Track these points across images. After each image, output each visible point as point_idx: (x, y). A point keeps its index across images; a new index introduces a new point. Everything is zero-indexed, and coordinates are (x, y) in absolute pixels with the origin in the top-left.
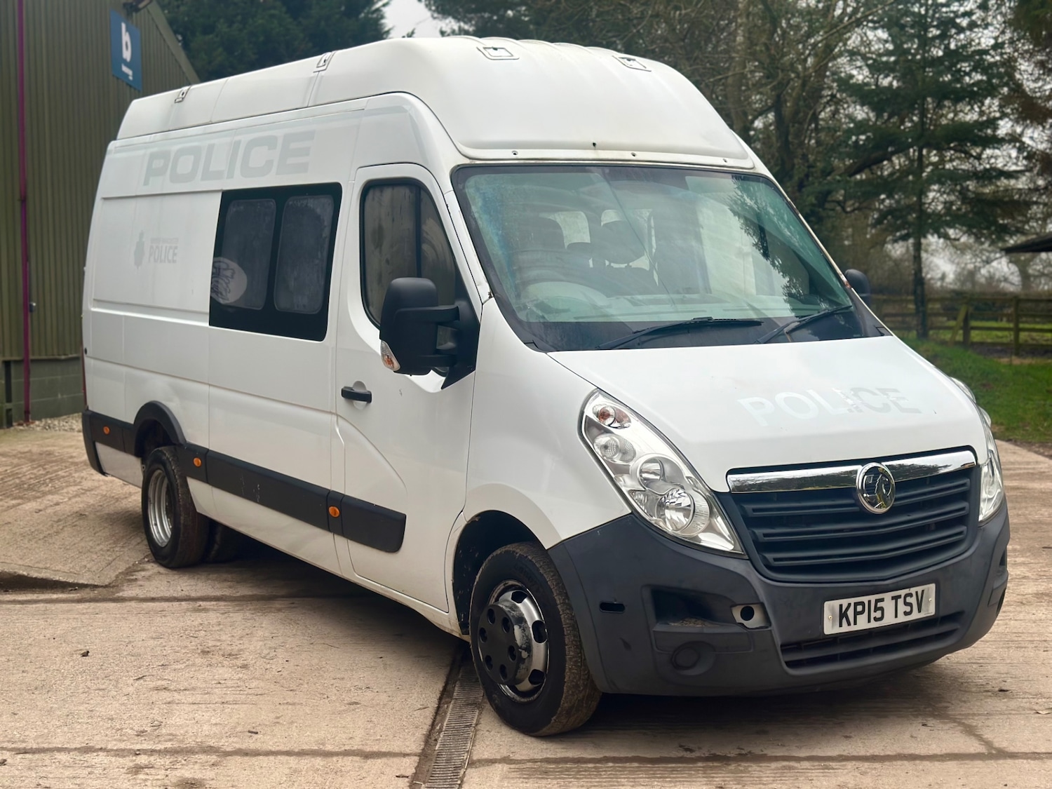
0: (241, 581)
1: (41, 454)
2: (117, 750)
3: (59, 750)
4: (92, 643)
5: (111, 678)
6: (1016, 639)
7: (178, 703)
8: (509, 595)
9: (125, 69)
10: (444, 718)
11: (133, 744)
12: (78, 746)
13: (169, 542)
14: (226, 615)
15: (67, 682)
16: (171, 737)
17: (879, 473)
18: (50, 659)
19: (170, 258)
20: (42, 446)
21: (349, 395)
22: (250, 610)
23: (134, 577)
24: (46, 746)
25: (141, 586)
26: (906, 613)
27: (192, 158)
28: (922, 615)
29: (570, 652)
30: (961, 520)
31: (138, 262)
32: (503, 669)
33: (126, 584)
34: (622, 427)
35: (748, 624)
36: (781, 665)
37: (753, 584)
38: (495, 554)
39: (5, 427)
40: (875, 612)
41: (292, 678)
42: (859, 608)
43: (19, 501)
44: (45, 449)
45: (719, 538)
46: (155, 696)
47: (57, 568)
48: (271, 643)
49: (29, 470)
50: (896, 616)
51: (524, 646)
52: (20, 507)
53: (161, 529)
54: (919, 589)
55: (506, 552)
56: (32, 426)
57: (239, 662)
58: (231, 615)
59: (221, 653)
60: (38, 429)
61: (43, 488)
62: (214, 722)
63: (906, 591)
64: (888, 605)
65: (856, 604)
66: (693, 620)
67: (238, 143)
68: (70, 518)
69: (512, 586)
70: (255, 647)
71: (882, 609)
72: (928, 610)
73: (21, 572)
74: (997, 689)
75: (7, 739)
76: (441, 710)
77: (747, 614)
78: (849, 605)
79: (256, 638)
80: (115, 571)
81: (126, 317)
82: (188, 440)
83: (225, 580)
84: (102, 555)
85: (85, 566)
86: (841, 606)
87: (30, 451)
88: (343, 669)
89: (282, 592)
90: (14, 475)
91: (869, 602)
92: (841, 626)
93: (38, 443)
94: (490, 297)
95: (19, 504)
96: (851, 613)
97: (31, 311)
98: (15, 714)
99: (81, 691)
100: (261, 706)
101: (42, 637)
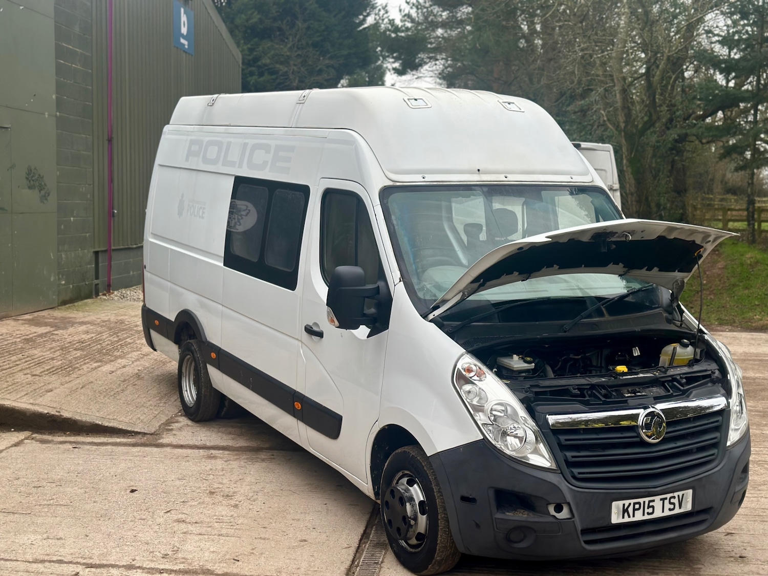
0: (240, 435)
1: (116, 323)
2: (149, 569)
3: (113, 566)
4: (140, 481)
5: (149, 510)
6: (761, 514)
7: (191, 534)
8: (405, 480)
9: (183, 41)
10: (362, 554)
11: (159, 564)
12: (125, 564)
13: (195, 404)
14: (228, 462)
15: (122, 512)
16: (184, 560)
17: (655, 416)
18: (112, 493)
19: (201, 214)
20: (118, 316)
21: (310, 331)
22: (244, 459)
23: (171, 427)
24: (105, 562)
25: (175, 435)
26: (670, 510)
27: (216, 148)
28: (682, 511)
29: (441, 524)
30: (715, 445)
31: (180, 214)
32: (398, 530)
33: (165, 433)
34: (480, 380)
35: (559, 516)
36: (581, 543)
37: (562, 490)
38: (397, 451)
39: (94, 297)
40: (648, 508)
41: (265, 518)
42: (637, 506)
43: (99, 364)
44: (120, 318)
45: (541, 458)
46: (177, 526)
47: (121, 420)
48: (255, 488)
49: (107, 337)
50: (663, 512)
51: (412, 517)
52: (99, 369)
53: (190, 394)
54: (680, 493)
55: (404, 451)
56: (112, 296)
57: (233, 502)
58: (231, 462)
59: (222, 494)
60: (116, 298)
61: (115, 353)
62: (212, 550)
63: (671, 495)
64: (657, 504)
65: (635, 504)
66: (522, 511)
67: (245, 145)
68: (132, 379)
69: (408, 474)
70: (245, 490)
71: (653, 507)
72: (686, 507)
73: (97, 422)
74: (738, 555)
75: (80, 556)
76: (361, 548)
77: (559, 509)
78: (630, 504)
79: (245, 483)
80: (158, 422)
81: (171, 249)
82: (208, 339)
83: (230, 433)
84: (151, 409)
85: (139, 418)
86: (624, 505)
87: (109, 320)
88: (299, 512)
89: (266, 446)
90: (97, 341)
91: (644, 502)
92: (623, 517)
93: (115, 312)
94: (400, 281)
95: (99, 367)
96: (631, 510)
97: (113, 216)
98: (87, 536)
99: (130, 520)
100: (243, 539)
101: (108, 474)
